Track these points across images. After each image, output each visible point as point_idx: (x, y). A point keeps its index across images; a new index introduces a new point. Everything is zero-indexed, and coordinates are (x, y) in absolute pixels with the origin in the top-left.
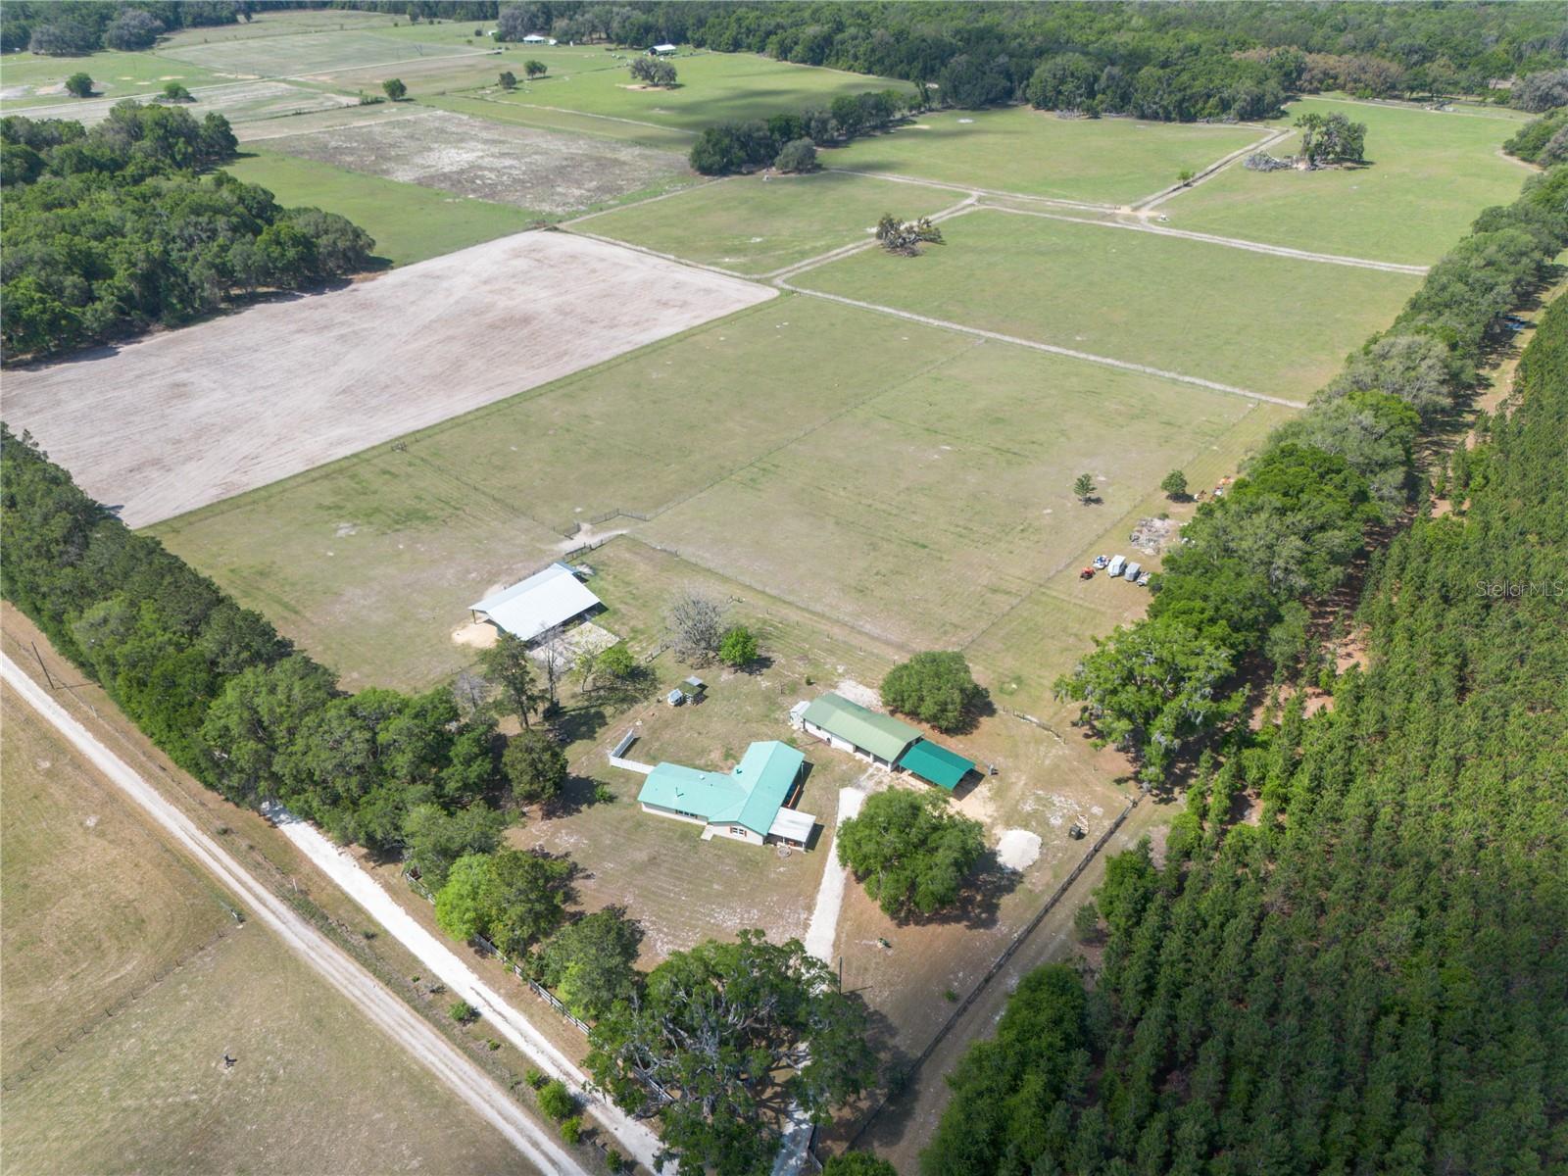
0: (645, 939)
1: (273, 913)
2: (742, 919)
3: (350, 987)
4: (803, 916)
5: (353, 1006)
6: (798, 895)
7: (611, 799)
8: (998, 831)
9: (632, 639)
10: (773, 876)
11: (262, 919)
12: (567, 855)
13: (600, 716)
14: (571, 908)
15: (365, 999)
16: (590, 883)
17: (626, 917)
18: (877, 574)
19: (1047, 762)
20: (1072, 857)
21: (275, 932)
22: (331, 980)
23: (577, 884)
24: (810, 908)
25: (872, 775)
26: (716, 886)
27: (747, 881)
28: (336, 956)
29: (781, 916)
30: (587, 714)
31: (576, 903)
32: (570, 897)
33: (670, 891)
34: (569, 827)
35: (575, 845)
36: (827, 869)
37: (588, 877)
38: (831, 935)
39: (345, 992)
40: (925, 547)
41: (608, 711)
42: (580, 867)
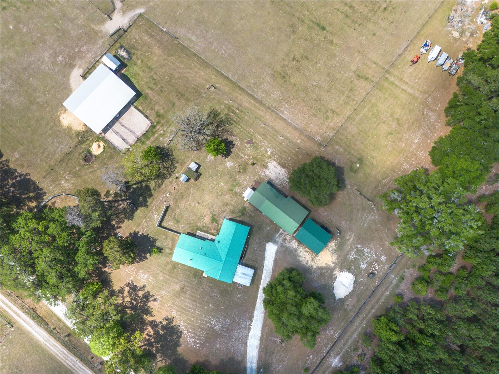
0: (182, 335)
1: (24, 321)
2: (222, 324)
3: (67, 362)
4: (248, 323)
5: (70, 371)
6: (246, 311)
7: (160, 250)
8: (336, 272)
9: (158, 123)
10: (235, 300)
11: (20, 325)
12: (144, 286)
13: (148, 188)
14: (150, 319)
15: (74, 368)
16: (156, 303)
17: (174, 324)
18: (294, 59)
19: (366, 225)
20: (367, 289)
21: (28, 332)
22: (58, 358)
23: (151, 304)
24: (251, 319)
25: (281, 234)
26: (211, 306)
27: (224, 303)
28: (57, 345)
29: (239, 324)
30: (141, 186)
31: (152, 316)
32: (148, 312)
33: (191, 308)
34: (143, 269)
35: (147, 280)
36: (259, 295)
37: (155, 300)
38: (259, 334)
39: (65, 364)
40: (323, 29)
41: (152, 184)
42: (151, 294)
